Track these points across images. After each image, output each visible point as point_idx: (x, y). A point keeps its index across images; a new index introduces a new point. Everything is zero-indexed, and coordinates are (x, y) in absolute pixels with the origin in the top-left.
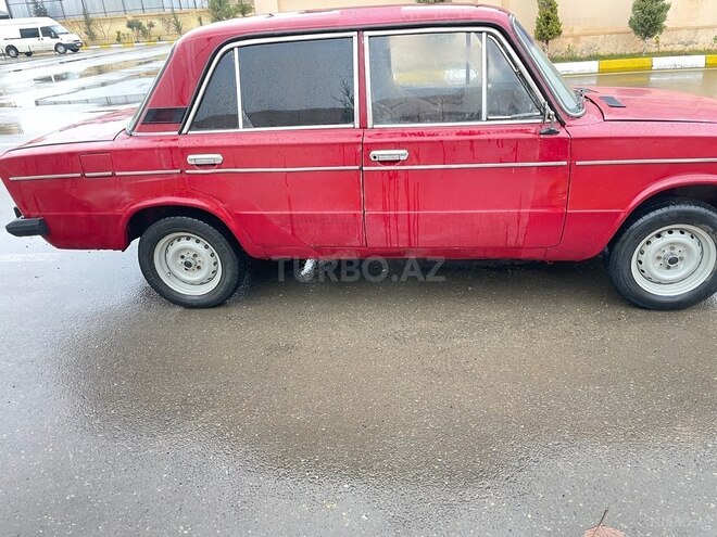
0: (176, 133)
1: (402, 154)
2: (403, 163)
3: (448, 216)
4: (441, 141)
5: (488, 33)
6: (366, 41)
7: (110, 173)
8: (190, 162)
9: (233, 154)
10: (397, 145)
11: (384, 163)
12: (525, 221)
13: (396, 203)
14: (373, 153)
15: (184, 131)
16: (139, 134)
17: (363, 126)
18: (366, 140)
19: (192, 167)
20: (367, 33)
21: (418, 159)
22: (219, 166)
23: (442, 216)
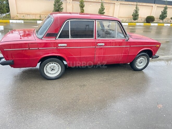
0: (55, 39)
1: (103, 44)
2: (103, 46)
3: (110, 56)
4: (110, 42)
5: (117, 22)
6: (96, 22)
7: (37, 48)
8: (59, 46)
9: (69, 44)
10: (103, 43)
11: (100, 46)
12: (122, 56)
13: (101, 54)
14: (98, 44)
15: (57, 39)
16: (44, 39)
17: (95, 39)
18: (97, 41)
19: (59, 47)
20: (96, 20)
21: (106, 45)
22: (66, 47)
23: (109, 56)
